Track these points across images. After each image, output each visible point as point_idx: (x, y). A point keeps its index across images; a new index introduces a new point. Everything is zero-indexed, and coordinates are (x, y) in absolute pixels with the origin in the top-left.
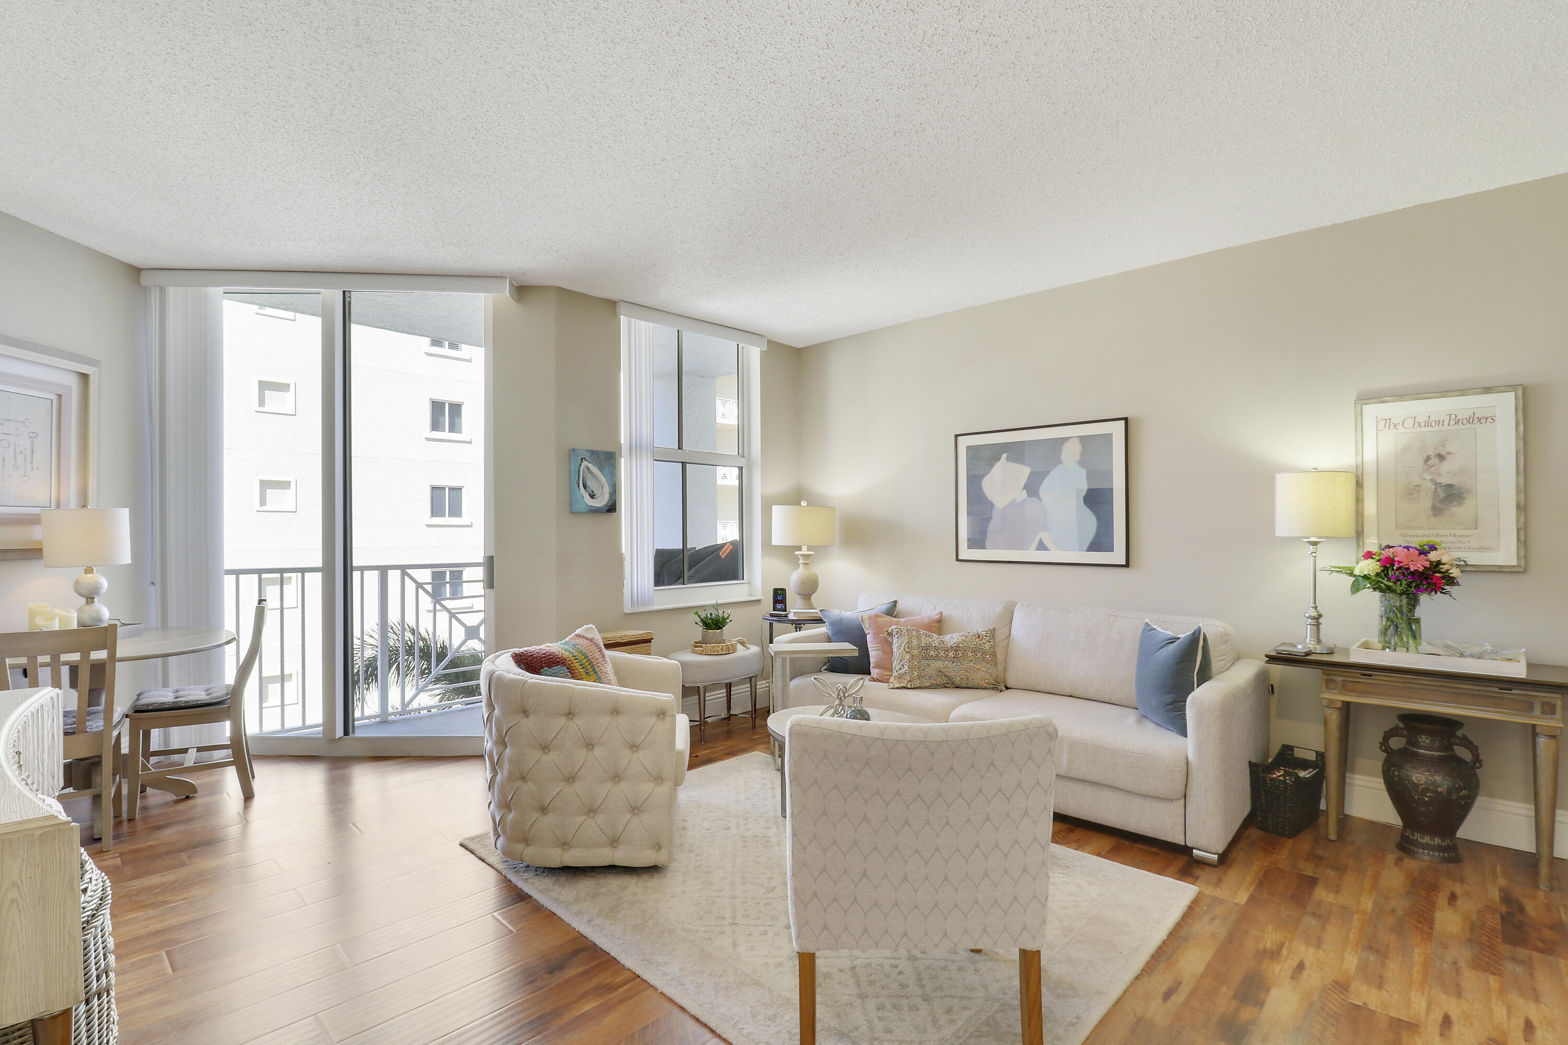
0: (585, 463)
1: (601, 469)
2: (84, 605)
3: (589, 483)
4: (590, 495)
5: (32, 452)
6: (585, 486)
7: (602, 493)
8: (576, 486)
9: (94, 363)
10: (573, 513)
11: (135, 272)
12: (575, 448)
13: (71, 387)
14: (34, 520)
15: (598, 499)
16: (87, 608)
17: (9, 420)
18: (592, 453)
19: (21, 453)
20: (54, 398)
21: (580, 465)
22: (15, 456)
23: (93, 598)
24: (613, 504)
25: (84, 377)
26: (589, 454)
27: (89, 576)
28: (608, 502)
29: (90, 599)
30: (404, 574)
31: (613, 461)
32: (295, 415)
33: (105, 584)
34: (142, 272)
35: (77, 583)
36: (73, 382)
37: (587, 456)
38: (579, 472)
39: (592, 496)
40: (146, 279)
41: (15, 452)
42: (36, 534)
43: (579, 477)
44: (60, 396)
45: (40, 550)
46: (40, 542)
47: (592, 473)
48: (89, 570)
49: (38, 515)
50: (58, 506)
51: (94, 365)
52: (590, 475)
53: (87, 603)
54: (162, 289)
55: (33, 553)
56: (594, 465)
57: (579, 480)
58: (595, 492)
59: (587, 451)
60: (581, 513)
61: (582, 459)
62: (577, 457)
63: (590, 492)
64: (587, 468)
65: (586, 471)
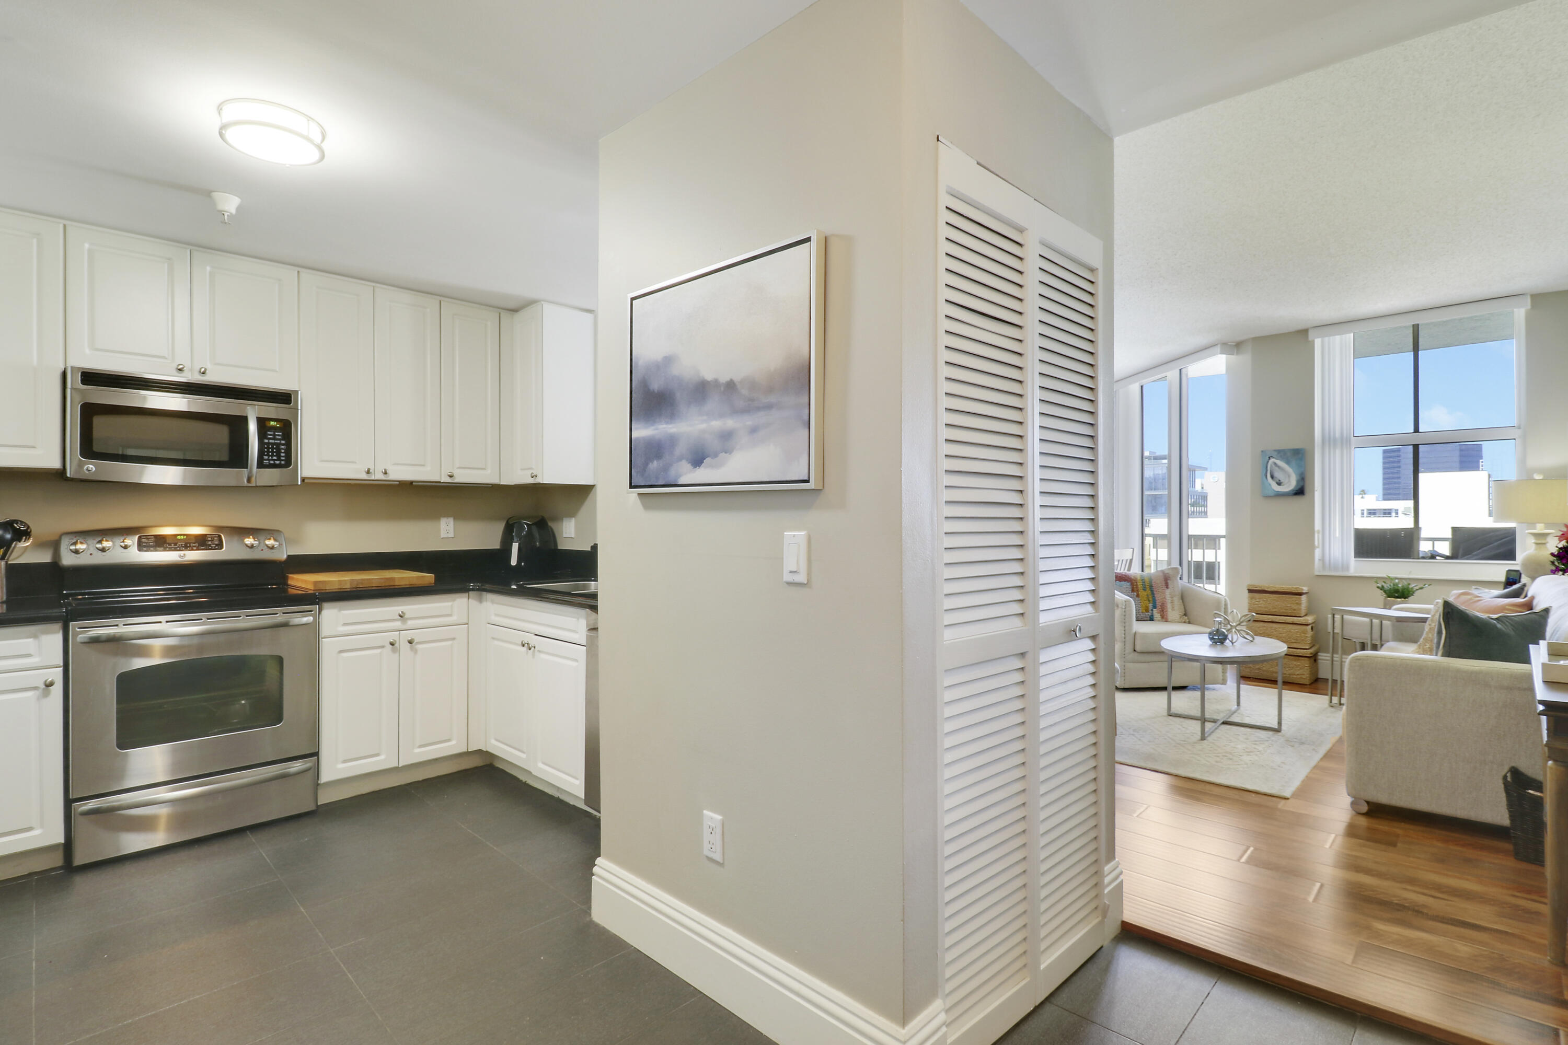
0: (1272, 460)
1: (1288, 463)
3: (1278, 474)
4: (1277, 483)
6: (1272, 477)
7: (1291, 481)
8: (1265, 477)
10: (1267, 497)
12: (1262, 450)
15: (1286, 486)
18: (1279, 451)
21: (1268, 462)
24: (1303, 488)
26: (1276, 453)
28: (1297, 487)
31: (1301, 455)
37: (1274, 454)
38: (1267, 467)
39: (1279, 484)
43: (1267, 470)
47: (1279, 467)
52: (1277, 468)
56: (1281, 460)
57: (1267, 473)
58: (1282, 481)
59: (1275, 450)
60: (1271, 496)
61: (1269, 457)
62: (1267, 456)
63: (1278, 481)
64: (1275, 464)
65: (1274, 466)
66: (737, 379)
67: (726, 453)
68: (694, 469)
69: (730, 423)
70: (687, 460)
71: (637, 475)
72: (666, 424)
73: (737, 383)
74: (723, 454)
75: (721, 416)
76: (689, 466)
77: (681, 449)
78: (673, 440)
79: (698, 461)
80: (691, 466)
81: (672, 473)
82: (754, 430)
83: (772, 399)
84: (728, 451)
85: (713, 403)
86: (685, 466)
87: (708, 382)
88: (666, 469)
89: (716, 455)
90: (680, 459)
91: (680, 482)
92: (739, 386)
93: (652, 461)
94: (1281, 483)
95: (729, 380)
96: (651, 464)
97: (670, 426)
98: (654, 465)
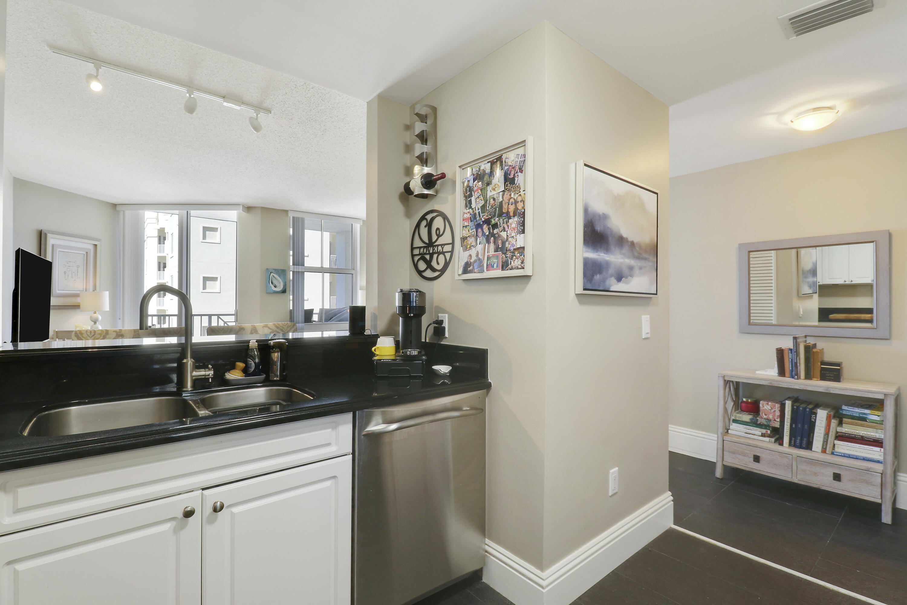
0: (272, 274)
1: (279, 276)
2: (93, 325)
3: (274, 282)
4: (274, 286)
5: (78, 272)
6: (272, 283)
7: (280, 286)
8: (268, 283)
9: (99, 240)
10: (267, 293)
11: (114, 206)
12: (267, 268)
13: (90, 249)
14: (77, 295)
15: (277, 288)
16: (94, 326)
17: (70, 262)
18: (275, 270)
19: (74, 272)
20: (85, 253)
21: (270, 275)
22: (72, 274)
23: (96, 322)
24: (285, 290)
25: (96, 245)
26: (274, 271)
27: (95, 314)
28: (282, 289)
29: (95, 323)
30: (218, 318)
31: (285, 273)
32: (220, 244)
33: (100, 318)
34: (117, 206)
35: (91, 317)
36: (91, 248)
37: (273, 271)
38: (269, 277)
39: (275, 287)
40: (118, 208)
41: (72, 272)
42: (78, 300)
43: (269, 279)
44: (87, 252)
45: (79, 306)
46: (79, 303)
47: (275, 278)
48: (95, 313)
49: (79, 294)
50: (86, 291)
51: (99, 241)
52: (274, 278)
53: (94, 324)
54: (124, 211)
55: (77, 307)
56: (276, 275)
57: (269, 281)
58: (277, 285)
59: (273, 269)
60: (270, 293)
61: (271, 272)
62: (269, 272)
63: (275, 285)
64: (273, 276)
65: (273, 277)
66: (635, 241)
67: (631, 277)
68: (618, 283)
69: (632, 262)
70: (615, 277)
71: (587, 282)
72: (604, 254)
73: (635, 244)
74: (629, 277)
75: (629, 258)
76: (615, 281)
77: (611, 271)
78: (608, 264)
79: (619, 278)
80: (616, 281)
81: (607, 283)
82: (641, 268)
83: (646, 256)
84: (632, 276)
85: (626, 250)
86: (613, 280)
87: (624, 238)
88: (604, 281)
89: (627, 277)
90: (611, 276)
91: (611, 290)
92: (636, 245)
93: (596, 274)
94: (276, 286)
95: (632, 240)
96: (595, 276)
97: (606, 256)
98: (598, 277)
